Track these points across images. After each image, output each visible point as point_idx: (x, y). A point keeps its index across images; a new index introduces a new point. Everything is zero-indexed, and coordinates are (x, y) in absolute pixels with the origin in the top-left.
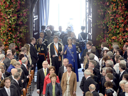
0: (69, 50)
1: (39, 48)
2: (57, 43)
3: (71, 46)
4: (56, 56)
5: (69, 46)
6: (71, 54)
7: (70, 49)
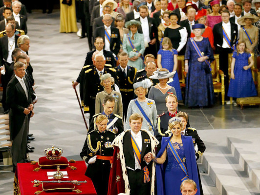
0: (174, 151)
1: (99, 143)
2: (138, 131)
3: (180, 141)
4: (138, 169)
5: (173, 140)
6: (180, 163)
7: (177, 150)
